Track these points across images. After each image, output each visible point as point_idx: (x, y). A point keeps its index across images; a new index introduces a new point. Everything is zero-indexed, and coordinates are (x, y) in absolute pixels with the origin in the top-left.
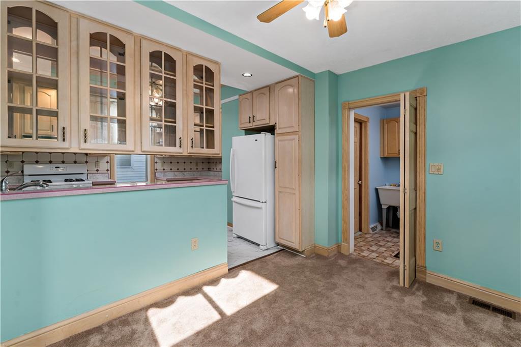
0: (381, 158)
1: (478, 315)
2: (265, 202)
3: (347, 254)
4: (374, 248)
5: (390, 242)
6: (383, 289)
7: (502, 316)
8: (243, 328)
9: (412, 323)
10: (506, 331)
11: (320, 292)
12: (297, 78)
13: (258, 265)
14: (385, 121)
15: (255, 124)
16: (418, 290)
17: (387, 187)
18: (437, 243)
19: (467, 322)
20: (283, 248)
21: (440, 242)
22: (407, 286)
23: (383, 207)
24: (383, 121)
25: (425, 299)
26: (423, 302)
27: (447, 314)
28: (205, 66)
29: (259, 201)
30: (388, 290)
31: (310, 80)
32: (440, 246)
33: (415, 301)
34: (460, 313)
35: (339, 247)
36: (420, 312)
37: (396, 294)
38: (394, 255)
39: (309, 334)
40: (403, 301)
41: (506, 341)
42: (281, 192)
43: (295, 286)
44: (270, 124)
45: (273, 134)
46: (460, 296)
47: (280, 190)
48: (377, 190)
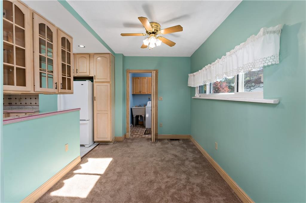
0: (132, 94)
1: (173, 142)
2: (89, 120)
3: (129, 138)
4: (136, 133)
5: (140, 130)
6: (149, 144)
7: (177, 141)
8: (114, 173)
9: (162, 150)
10: (179, 143)
11: (130, 152)
12: (109, 55)
13: (93, 153)
14: (134, 78)
15: (77, 74)
16: (157, 141)
17: (134, 107)
18: (161, 124)
19: (172, 145)
20: (98, 144)
21: (162, 123)
22: (154, 141)
23: (134, 116)
24: (133, 78)
25: (160, 143)
26: (161, 144)
27: (168, 144)
28: (67, 39)
29: (85, 120)
30: (150, 144)
31: (114, 57)
32: (162, 125)
33: (159, 144)
34: (170, 143)
35: (125, 135)
36: (161, 147)
37: (153, 144)
38: (144, 134)
39: (138, 164)
40: (156, 145)
41: (180, 145)
42: (98, 113)
43: (119, 154)
44: (90, 76)
45: (92, 81)
46: (168, 139)
47: (98, 112)
48: (131, 109)
